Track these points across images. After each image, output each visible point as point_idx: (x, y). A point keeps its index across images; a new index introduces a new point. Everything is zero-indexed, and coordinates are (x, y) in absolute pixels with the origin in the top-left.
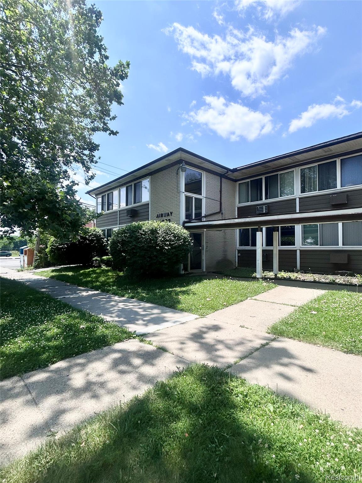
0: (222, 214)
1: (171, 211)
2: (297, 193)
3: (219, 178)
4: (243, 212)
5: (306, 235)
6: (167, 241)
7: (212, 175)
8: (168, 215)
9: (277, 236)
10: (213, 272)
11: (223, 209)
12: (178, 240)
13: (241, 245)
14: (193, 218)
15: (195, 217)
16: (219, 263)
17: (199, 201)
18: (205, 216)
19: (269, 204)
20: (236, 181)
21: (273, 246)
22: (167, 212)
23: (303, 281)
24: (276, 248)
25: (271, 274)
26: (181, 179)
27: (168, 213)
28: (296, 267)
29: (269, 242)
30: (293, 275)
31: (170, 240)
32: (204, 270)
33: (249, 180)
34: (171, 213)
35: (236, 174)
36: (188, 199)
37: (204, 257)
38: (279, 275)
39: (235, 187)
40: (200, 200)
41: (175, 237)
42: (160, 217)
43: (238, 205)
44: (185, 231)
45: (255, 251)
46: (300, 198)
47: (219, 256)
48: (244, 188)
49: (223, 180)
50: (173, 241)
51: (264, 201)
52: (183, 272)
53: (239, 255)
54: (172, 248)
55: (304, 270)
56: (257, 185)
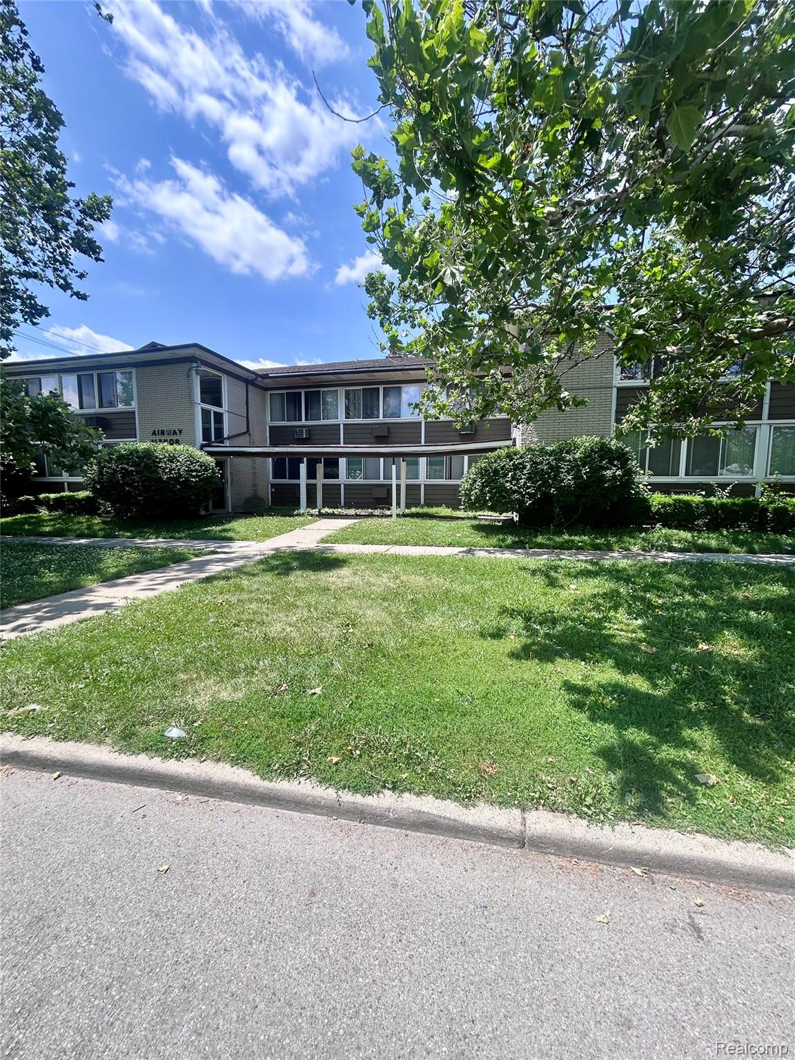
0: (250, 435)
1: (181, 428)
2: (341, 419)
3: (244, 385)
4: (278, 436)
5: (351, 466)
6: (193, 471)
7: (235, 380)
8: (175, 433)
9: (320, 468)
10: (241, 513)
11: (250, 429)
12: (206, 470)
13: (275, 477)
14: (213, 440)
15: (215, 439)
16: (248, 501)
17: (219, 417)
18: (229, 438)
19: (311, 428)
20: (266, 389)
21: (316, 478)
22: (172, 428)
23: (346, 515)
24: (320, 481)
25: (315, 511)
26: (194, 385)
27: (174, 431)
28: (340, 504)
29: (312, 474)
30: (336, 511)
31: (196, 470)
32: (230, 510)
33: (284, 391)
34: (180, 431)
35: (267, 381)
36: (205, 413)
37: (229, 494)
38: (323, 511)
39: (264, 398)
40: (221, 415)
41: (201, 466)
42: (159, 435)
43: (269, 423)
44: (209, 459)
45: (299, 485)
46: (344, 425)
47: (247, 492)
48: (277, 401)
49: (250, 387)
50: (199, 472)
51: (303, 422)
52: (204, 513)
53: (273, 490)
54: (200, 481)
55: (347, 505)
56: (294, 399)
